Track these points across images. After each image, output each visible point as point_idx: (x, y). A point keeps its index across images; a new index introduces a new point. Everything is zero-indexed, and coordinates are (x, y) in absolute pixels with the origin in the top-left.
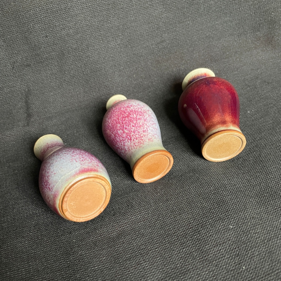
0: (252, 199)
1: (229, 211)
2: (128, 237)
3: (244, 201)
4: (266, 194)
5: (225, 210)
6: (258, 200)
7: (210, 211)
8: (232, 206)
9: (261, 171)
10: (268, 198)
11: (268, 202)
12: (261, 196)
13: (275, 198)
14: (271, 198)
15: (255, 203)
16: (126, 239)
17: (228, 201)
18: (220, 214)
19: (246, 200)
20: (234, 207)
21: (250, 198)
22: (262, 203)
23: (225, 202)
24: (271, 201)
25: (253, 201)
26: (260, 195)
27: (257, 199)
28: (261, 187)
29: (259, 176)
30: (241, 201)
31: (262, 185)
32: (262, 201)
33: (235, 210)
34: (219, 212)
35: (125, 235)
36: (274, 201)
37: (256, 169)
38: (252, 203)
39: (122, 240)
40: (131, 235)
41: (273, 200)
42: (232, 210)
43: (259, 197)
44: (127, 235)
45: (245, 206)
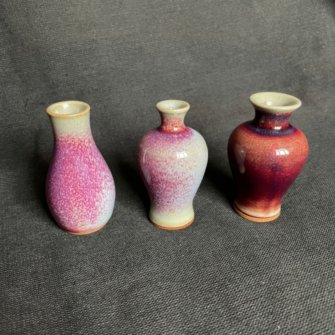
0: (287, 254)
1: (261, 266)
2: (142, 290)
3: (278, 256)
4: (302, 249)
5: (256, 265)
6: (294, 254)
7: (239, 265)
8: (264, 261)
9: (296, 227)
10: (304, 253)
11: (305, 257)
12: (297, 251)
13: (312, 254)
14: (308, 253)
15: (290, 257)
16: (140, 292)
17: (259, 256)
18: (251, 268)
19: (279, 254)
20: (266, 262)
21: (285, 253)
22: (298, 258)
23: (256, 257)
24: (308, 257)
25: (289, 256)
26: (295, 249)
27: (292, 253)
28: (296, 242)
29: (294, 232)
30: (274, 256)
31: (298, 240)
32: (298, 255)
33: (267, 265)
34: (249, 267)
35: (139, 288)
36: (312, 256)
37: (290, 225)
38: (287, 258)
39: (135, 293)
40: (146, 287)
41: (310, 255)
42: (264, 265)
43: (295, 252)
44: (142, 288)
45: (279, 261)
